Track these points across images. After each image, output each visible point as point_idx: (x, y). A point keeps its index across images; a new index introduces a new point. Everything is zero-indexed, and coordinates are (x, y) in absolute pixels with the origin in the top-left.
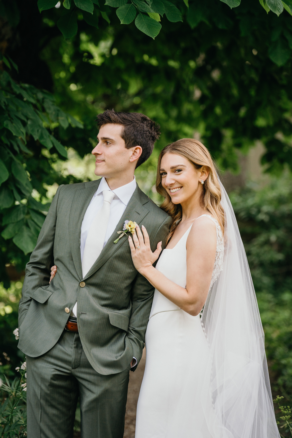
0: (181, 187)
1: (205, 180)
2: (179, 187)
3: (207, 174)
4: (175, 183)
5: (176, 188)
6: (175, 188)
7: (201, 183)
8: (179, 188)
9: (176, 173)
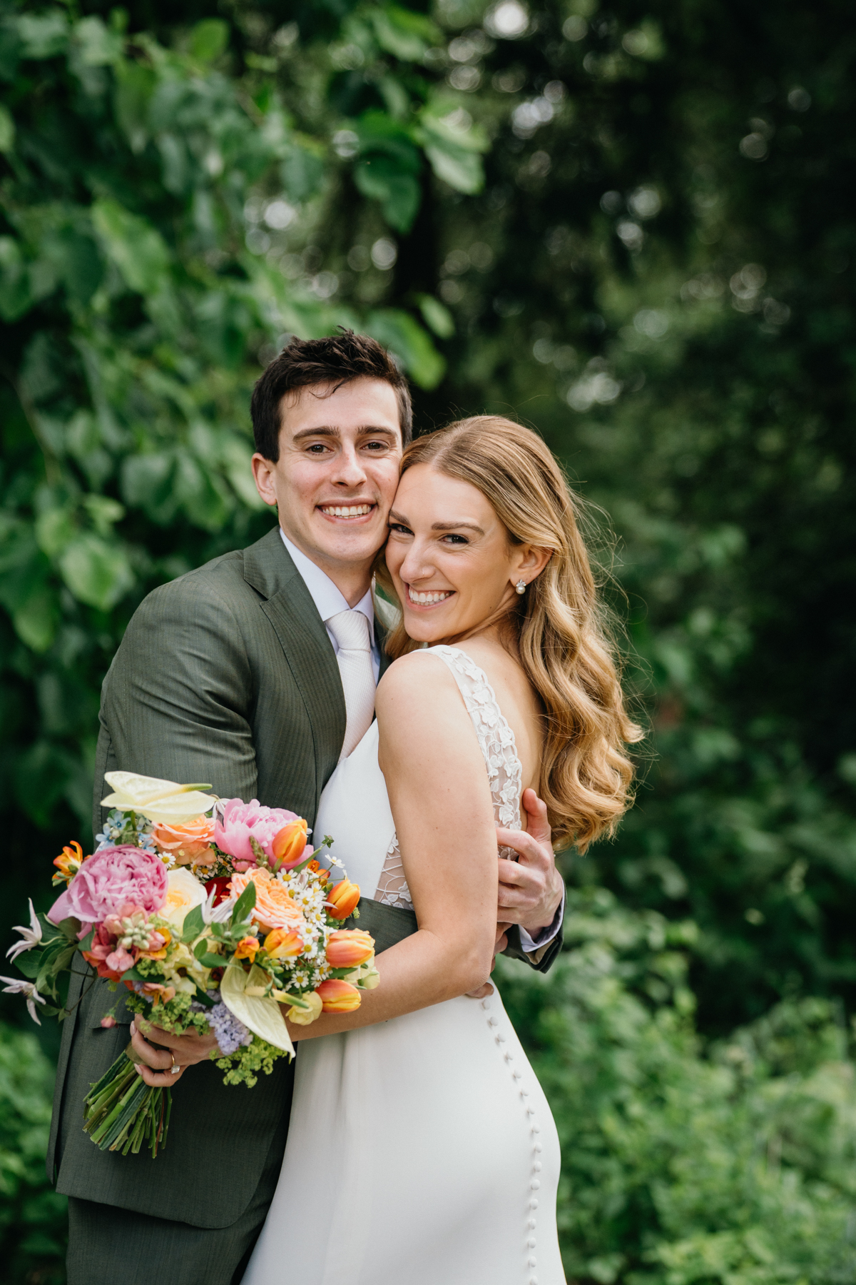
0: (451, 593)
1: (529, 582)
2: (441, 591)
3: (540, 562)
4: (434, 577)
5: (433, 591)
6: (426, 592)
7: (514, 588)
8: (442, 596)
9: (444, 545)
